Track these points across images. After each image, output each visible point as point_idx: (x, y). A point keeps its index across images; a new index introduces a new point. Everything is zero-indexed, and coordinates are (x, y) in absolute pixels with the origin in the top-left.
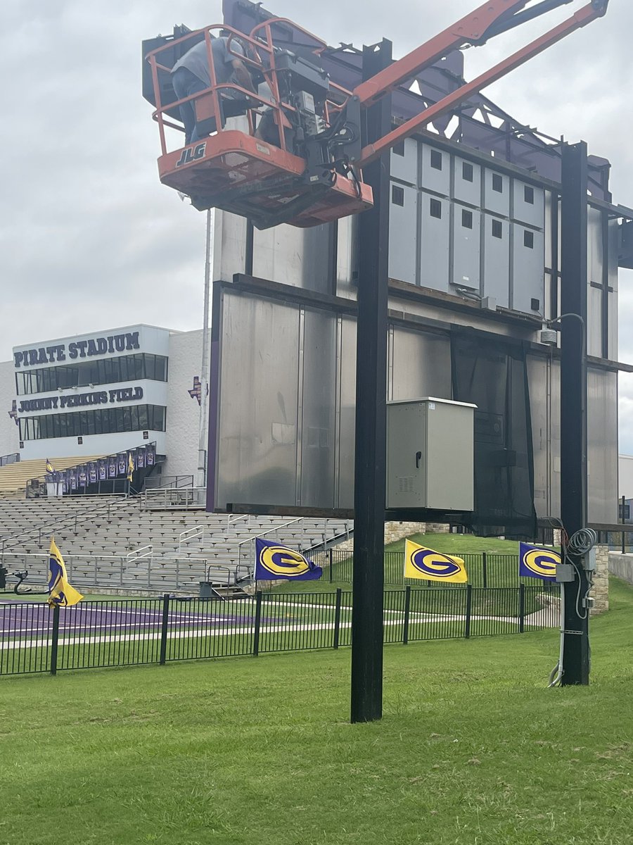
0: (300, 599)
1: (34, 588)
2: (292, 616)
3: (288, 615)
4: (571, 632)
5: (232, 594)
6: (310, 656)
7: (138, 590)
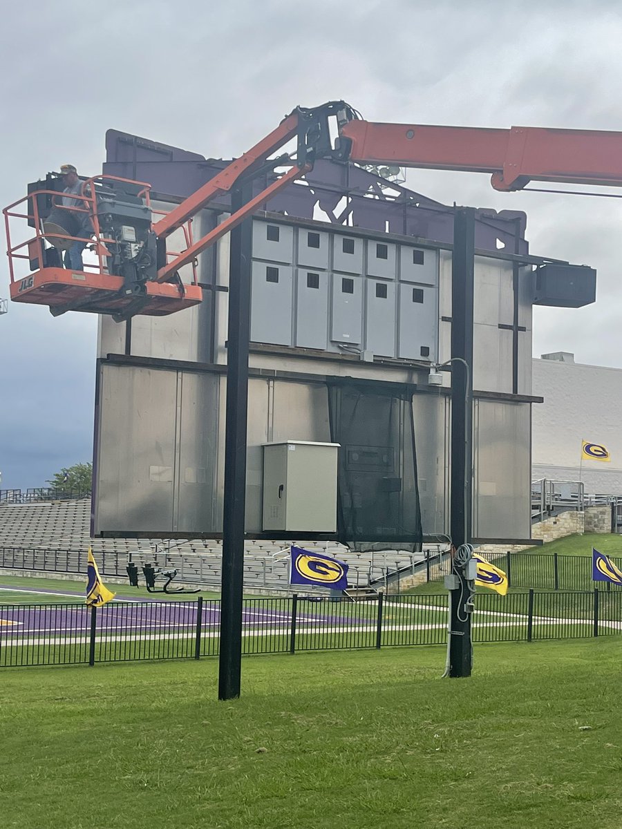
0: (428, 601)
1: (187, 587)
2: (390, 618)
3: (387, 617)
4: (457, 633)
5: (364, 594)
6: (350, 655)
7: (278, 590)
